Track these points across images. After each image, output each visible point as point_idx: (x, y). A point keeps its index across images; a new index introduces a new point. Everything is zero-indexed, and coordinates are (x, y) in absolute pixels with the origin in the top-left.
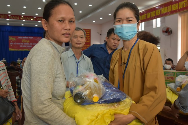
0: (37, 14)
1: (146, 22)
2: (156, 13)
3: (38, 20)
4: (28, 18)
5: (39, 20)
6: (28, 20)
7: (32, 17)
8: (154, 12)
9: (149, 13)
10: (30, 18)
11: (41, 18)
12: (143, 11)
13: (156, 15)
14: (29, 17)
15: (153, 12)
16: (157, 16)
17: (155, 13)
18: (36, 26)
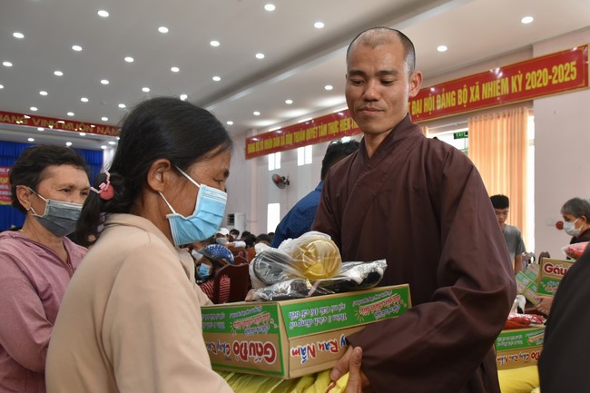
0: (34, 109)
1: (316, 146)
2: (341, 125)
3: (36, 124)
4: (6, 116)
5: (40, 125)
6: (6, 122)
7: (21, 116)
8: (337, 122)
9: (325, 126)
10: (13, 117)
11: (45, 121)
12: (310, 119)
13: (341, 130)
14: (10, 114)
15: (333, 123)
16: (343, 132)
17: (339, 126)
18: (31, 140)
